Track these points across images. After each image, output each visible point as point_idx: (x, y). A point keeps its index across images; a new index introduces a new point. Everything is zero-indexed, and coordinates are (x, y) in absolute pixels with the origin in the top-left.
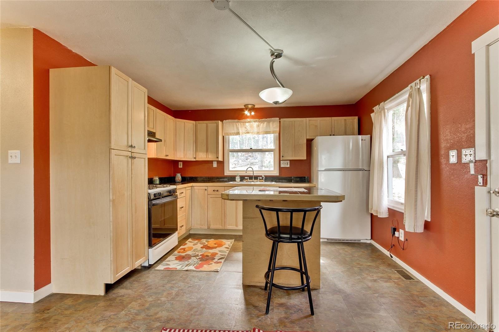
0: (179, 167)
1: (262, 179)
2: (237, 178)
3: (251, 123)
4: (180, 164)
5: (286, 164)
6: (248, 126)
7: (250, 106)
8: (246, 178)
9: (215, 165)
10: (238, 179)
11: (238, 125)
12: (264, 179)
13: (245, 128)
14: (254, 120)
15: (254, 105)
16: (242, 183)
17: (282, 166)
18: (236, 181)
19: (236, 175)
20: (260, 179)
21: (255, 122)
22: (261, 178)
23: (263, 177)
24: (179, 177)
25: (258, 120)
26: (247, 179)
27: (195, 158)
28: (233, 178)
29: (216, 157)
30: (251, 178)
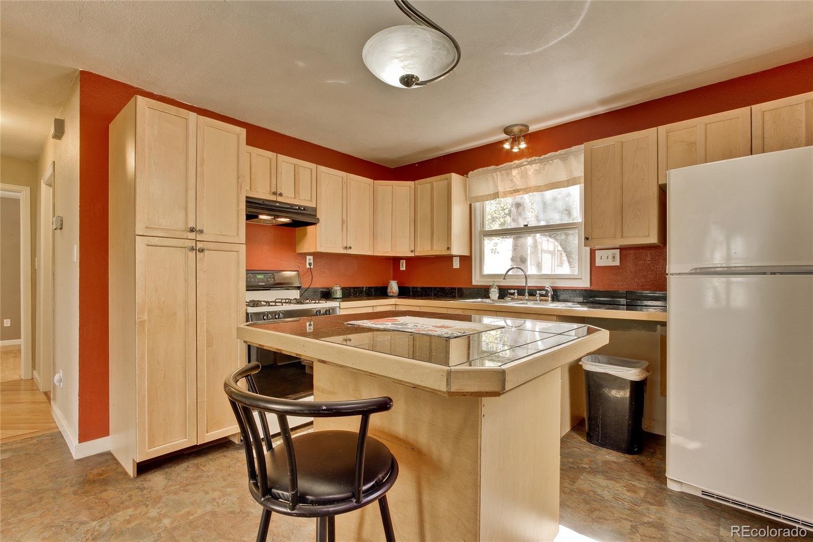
0: (401, 269)
1: (546, 295)
2: (492, 290)
3: (523, 168)
4: (402, 263)
5: (610, 258)
6: (516, 176)
7: (516, 129)
8: (512, 291)
9: (456, 264)
10: (494, 294)
11: (495, 177)
12: (550, 294)
13: (512, 180)
14: (529, 160)
15: (527, 127)
16: (501, 303)
17: (599, 263)
18: (489, 297)
19: (491, 284)
20: (541, 295)
21: (530, 163)
22: (544, 292)
23: (547, 291)
24: (394, 287)
25: (537, 158)
26: (513, 294)
27: (412, 251)
28: (483, 292)
29: (446, 248)
30: (521, 291)
